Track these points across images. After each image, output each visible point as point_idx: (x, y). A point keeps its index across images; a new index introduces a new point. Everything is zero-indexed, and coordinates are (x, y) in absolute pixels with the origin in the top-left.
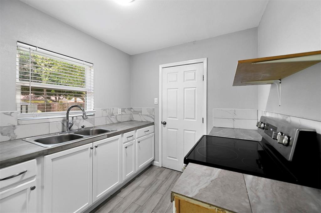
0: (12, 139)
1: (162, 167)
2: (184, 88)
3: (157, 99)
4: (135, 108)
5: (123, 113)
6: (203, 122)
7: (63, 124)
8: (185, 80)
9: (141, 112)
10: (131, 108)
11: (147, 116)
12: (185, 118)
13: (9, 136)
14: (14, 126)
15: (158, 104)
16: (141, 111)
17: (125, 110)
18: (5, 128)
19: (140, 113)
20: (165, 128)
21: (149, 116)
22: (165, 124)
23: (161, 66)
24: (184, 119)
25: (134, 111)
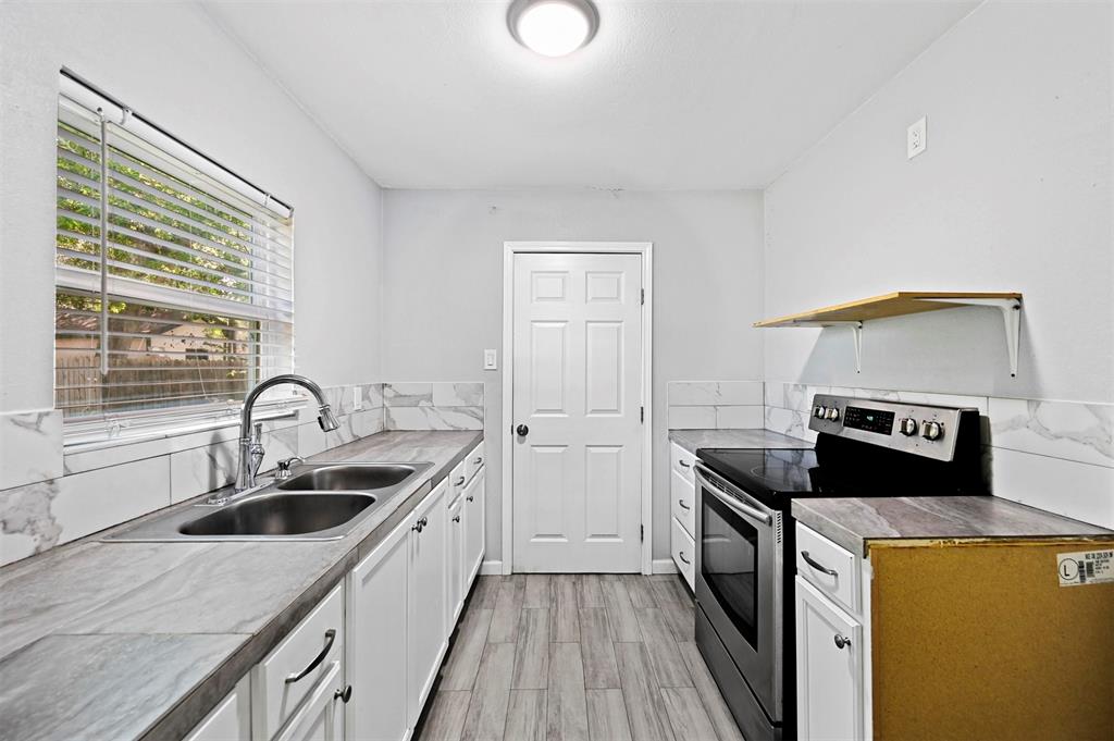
0: (45, 547)
1: (513, 574)
2: (588, 322)
3: (494, 352)
4: (402, 385)
5: (367, 405)
6: (642, 420)
7: (213, 459)
8: (589, 298)
9: (430, 398)
10: (384, 386)
11: (456, 409)
12: (589, 410)
13: (33, 533)
14: (51, 482)
15: (498, 371)
16: (431, 395)
17: (370, 394)
18: (18, 495)
19: (423, 403)
20: (523, 448)
21: (464, 412)
22: (523, 431)
23: (509, 247)
24: (586, 413)
25: (395, 396)
